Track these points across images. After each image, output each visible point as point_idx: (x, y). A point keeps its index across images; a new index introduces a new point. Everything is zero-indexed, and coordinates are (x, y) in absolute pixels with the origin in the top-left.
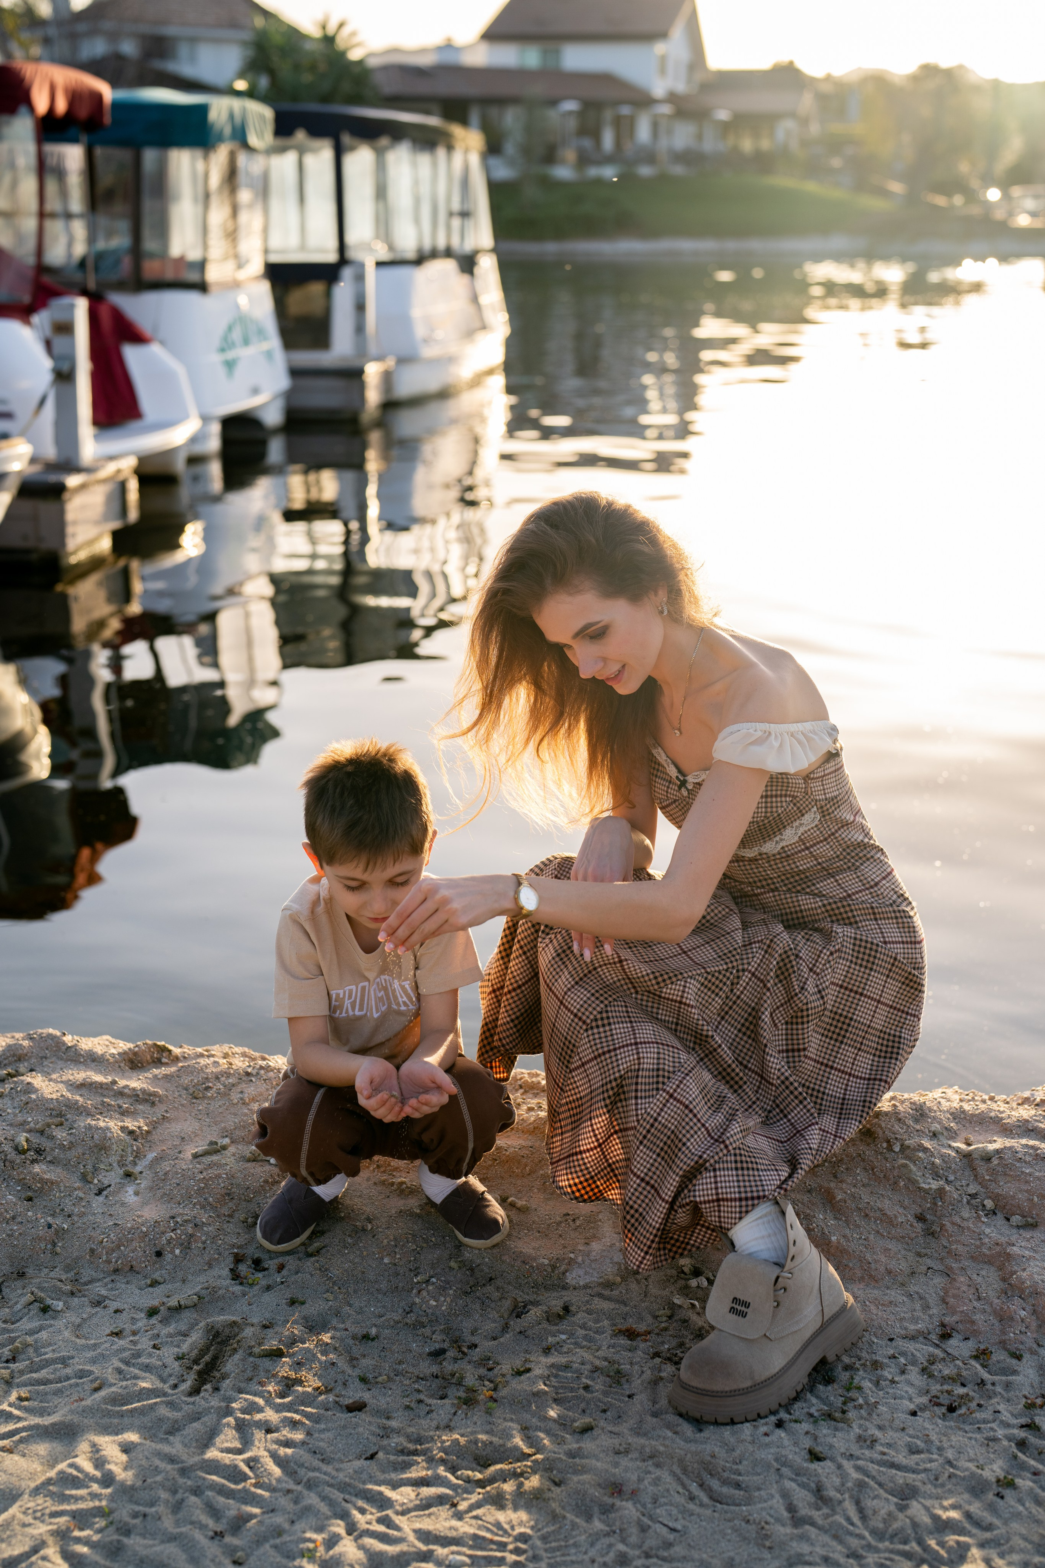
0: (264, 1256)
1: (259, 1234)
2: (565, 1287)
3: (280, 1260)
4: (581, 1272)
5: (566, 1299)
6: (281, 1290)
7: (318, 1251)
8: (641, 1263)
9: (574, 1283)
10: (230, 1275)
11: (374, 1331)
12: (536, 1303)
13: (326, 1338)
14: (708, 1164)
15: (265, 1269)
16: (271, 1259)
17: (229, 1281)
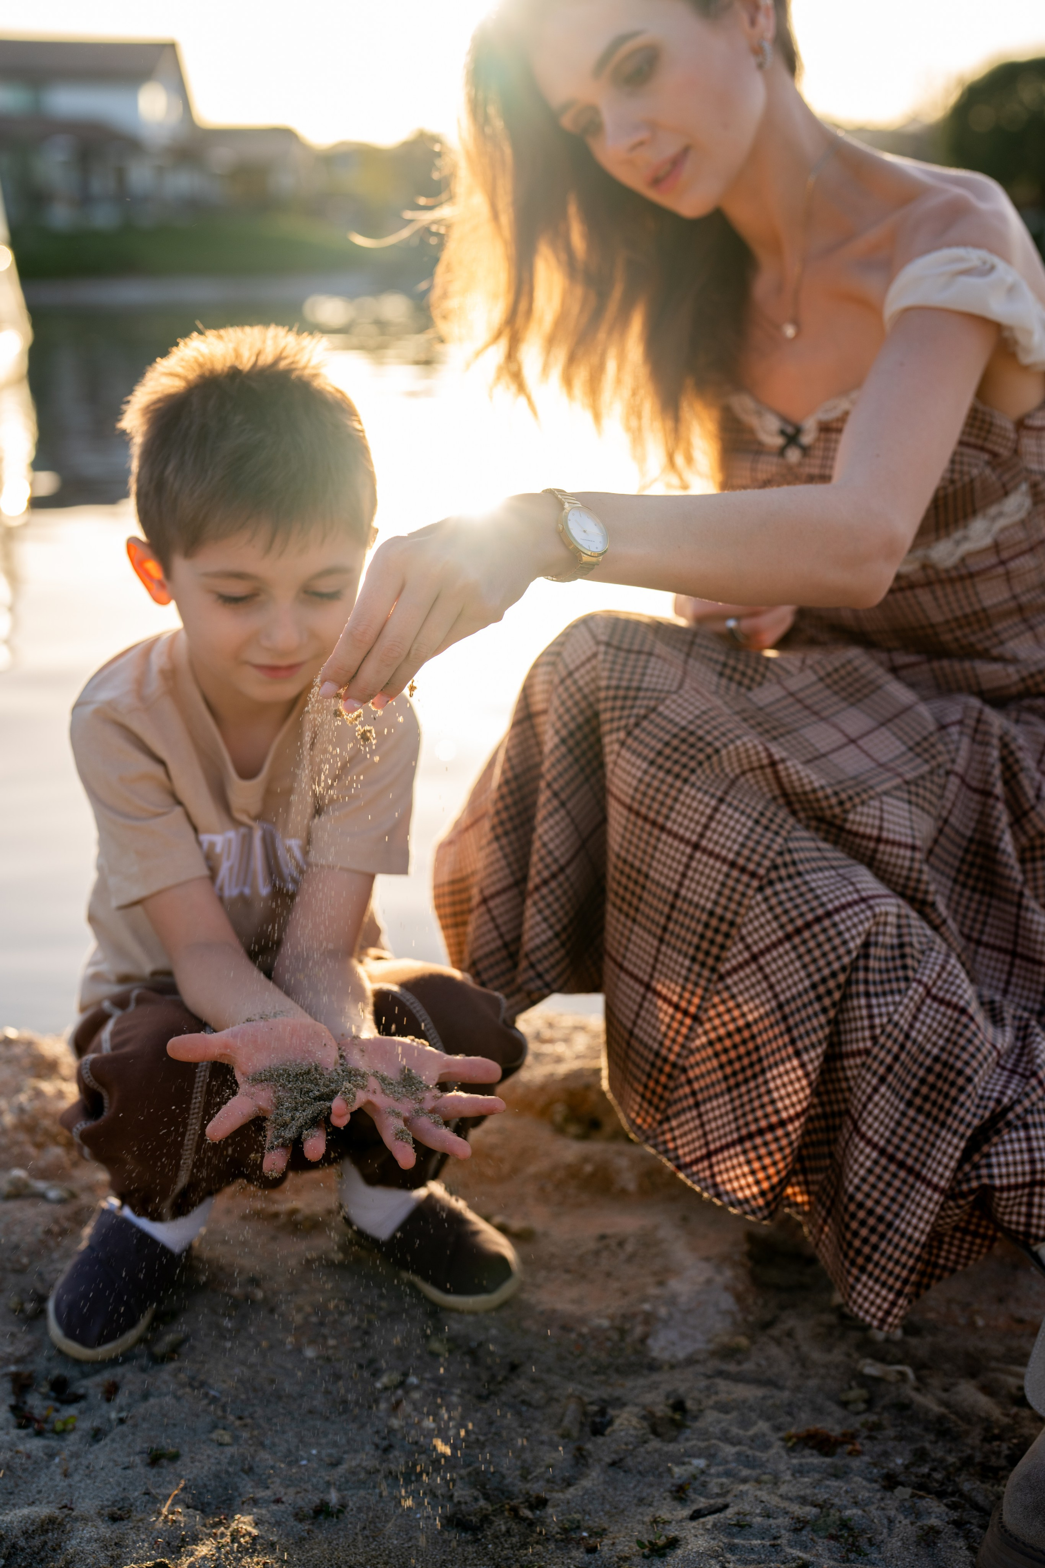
0: (70, 1372)
1: (55, 1331)
2: (653, 1366)
3: (106, 1376)
4: (673, 1335)
5: (666, 1387)
6: (123, 1436)
7: (174, 1351)
8: (888, 1313)
9: (666, 1356)
10: (13, 1420)
11: (333, 1497)
12: (619, 1403)
13: (244, 1523)
14: (1011, 1116)
15: (77, 1398)
16: (85, 1376)
17: (14, 1432)
